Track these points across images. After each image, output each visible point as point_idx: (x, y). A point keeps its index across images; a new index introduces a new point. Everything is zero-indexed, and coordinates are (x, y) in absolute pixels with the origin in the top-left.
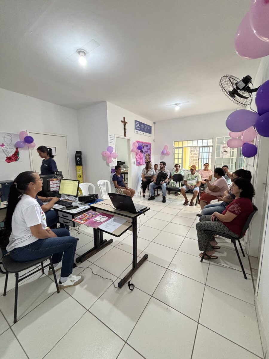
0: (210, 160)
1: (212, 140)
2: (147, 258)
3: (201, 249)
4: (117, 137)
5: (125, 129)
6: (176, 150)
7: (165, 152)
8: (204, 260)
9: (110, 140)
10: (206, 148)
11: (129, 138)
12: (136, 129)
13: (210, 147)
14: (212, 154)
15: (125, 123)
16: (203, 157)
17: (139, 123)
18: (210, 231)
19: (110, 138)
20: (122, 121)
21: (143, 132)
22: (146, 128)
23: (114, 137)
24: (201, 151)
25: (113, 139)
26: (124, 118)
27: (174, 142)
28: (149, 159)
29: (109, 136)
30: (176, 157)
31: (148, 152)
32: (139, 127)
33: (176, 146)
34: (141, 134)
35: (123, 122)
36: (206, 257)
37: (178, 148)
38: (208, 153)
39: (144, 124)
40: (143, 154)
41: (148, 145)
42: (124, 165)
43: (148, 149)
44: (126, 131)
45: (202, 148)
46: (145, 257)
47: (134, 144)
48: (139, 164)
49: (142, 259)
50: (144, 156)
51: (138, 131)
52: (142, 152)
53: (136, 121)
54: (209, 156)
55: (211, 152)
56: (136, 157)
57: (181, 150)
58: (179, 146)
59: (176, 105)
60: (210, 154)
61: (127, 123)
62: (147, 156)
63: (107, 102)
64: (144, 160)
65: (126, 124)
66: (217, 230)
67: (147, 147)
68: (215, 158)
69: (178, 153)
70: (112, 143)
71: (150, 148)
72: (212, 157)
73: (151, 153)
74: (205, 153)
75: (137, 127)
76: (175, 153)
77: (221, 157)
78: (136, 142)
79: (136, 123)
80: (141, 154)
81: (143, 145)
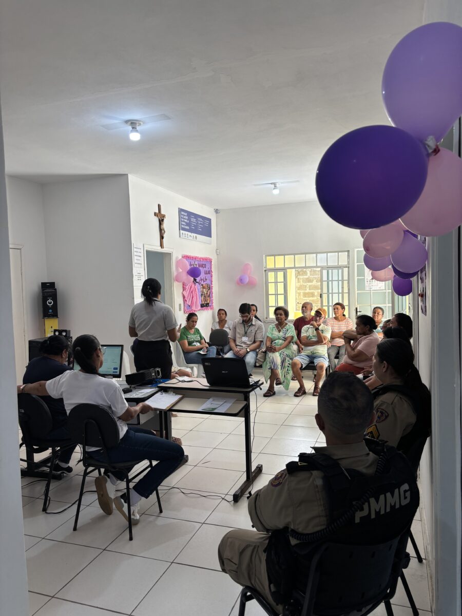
0: (346, 296)
1: (346, 253)
2: (262, 471)
4: (147, 251)
5: (161, 231)
6: (271, 276)
7: (247, 280)
9: (135, 258)
10: (335, 271)
11: (170, 250)
12: (181, 228)
13: (345, 269)
14: (349, 283)
15: (161, 217)
16: (330, 291)
17: (186, 214)
19: (135, 253)
20: (155, 214)
21: (195, 235)
22: (200, 224)
23: (142, 251)
24: (325, 278)
25: (140, 254)
26: (159, 206)
27: (266, 256)
28: (209, 296)
29: (134, 250)
30: (272, 290)
31: (206, 279)
32: (187, 224)
33: (270, 265)
34: (192, 238)
35: (157, 216)
37: (276, 270)
38: (340, 282)
39: (196, 216)
40: (197, 284)
41: (206, 264)
43: (206, 273)
44: (165, 236)
45: (326, 271)
46: (260, 469)
47: (178, 262)
48: (189, 309)
50: (198, 289)
51: (187, 233)
52: (195, 280)
53: (181, 210)
54: (343, 288)
55: (347, 279)
56: (184, 293)
57: (280, 275)
58: (278, 266)
60: (346, 283)
61: (164, 216)
62: (204, 290)
63: (129, 175)
64: (199, 300)
65: (165, 220)
67: (203, 267)
68: (356, 292)
69: (275, 283)
70: (139, 264)
71: (209, 269)
72: (349, 290)
73: (212, 282)
74: (333, 282)
75: (184, 225)
76: (269, 281)
77: (368, 289)
78: (182, 257)
79: (181, 214)
80: (193, 286)
81: (196, 265)
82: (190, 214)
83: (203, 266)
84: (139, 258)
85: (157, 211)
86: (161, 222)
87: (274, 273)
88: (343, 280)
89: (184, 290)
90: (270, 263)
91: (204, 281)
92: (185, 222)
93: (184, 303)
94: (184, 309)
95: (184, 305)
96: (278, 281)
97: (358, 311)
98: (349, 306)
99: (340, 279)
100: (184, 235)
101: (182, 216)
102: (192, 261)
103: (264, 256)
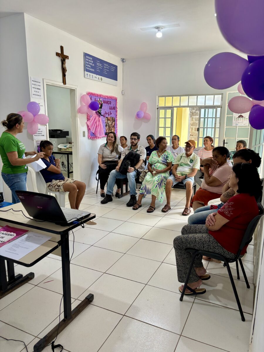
0: (217, 130)
1: (221, 96)
2: (91, 301)
3: (180, 280)
4: (47, 84)
5: (64, 70)
6: (162, 112)
7: (142, 115)
8: (185, 297)
9: (33, 90)
10: (211, 110)
11: (73, 87)
12: (86, 70)
13: (218, 108)
14: (220, 120)
15: (63, 57)
16: (206, 126)
17: (91, 59)
18: (194, 249)
19: (33, 86)
20: (57, 54)
21: (100, 77)
22: (106, 69)
23: (41, 84)
24: (202, 116)
25: (39, 87)
26: (62, 48)
27: (159, 97)
28: (114, 127)
29: (31, 83)
30: (161, 124)
31: (111, 114)
32: (92, 67)
33: (162, 104)
34: (97, 79)
35: (59, 56)
36: (189, 291)
37: (165, 108)
38: (214, 119)
39: (102, 62)
40: (101, 117)
41: (111, 101)
42: (67, 136)
43: (111, 109)
44: (67, 74)
45: (204, 109)
46: (89, 300)
47: (82, 98)
48: (93, 136)
49: (83, 302)
50: (102, 121)
51: (91, 74)
52: (100, 113)
53: (86, 55)
54: (215, 124)
55: (219, 117)
56: (88, 123)
57: (169, 112)
58: (167, 105)
59: (157, 30)
60: (218, 120)
61: (67, 57)
62: (109, 121)
63: (25, 14)
64: (103, 129)
65: (67, 60)
66: (204, 247)
67: (109, 104)
68: (225, 128)
69: (164, 118)
70: (38, 95)
71: (114, 106)
72: (220, 125)
73: (117, 116)
74: (209, 119)
75: (88, 67)
76: (160, 117)
77: (234, 125)
78: (87, 94)
79: (86, 58)
80: (97, 118)
81: (101, 101)
82: (95, 59)
83: (107, 102)
84: (38, 90)
85: (60, 52)
86: (63, 62)
87: (164, 110)
88: (216, 118)
89: (88, 120)
90: (162, 102)
91: (109, 115)
92: (90, 65)
93: (88, 131)
94: (88, 135)
95: (88, 133)
96: (167, 117)
97: (225, 142)
98: (219, 138)
99: (214, 116)
100: (88, 76)
101: (87, 60)
102: (96, 98)
103: (157, 96)
